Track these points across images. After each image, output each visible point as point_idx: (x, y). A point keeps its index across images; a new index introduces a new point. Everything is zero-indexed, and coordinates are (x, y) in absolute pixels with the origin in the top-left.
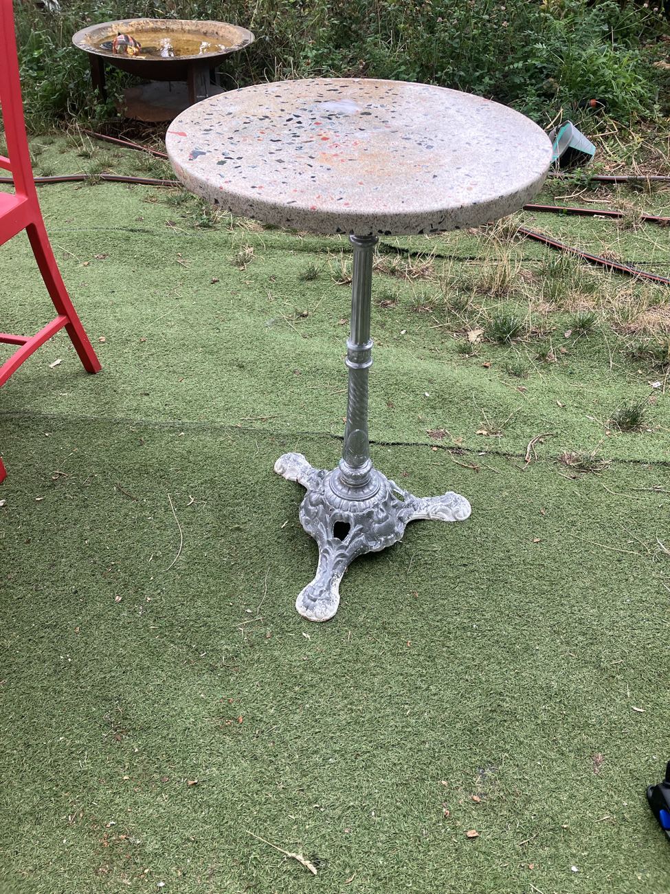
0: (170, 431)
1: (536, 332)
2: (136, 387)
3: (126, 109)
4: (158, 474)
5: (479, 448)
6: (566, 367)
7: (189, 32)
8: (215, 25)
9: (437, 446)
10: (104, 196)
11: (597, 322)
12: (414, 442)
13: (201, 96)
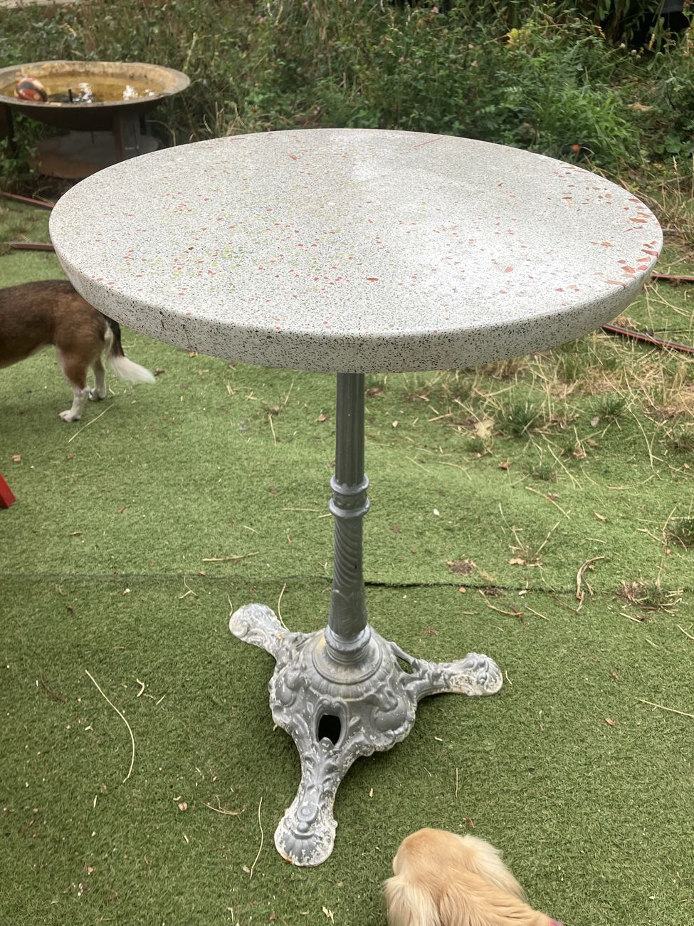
0: (110, 589)
1: (556, 421)
2: (62, 525)
3: (40, 164)
4: (96, 657)
5: (517, 585)
6: (599, 463)
7: (113, 75)
8: (143, 68)
9: (464, 586)
10: (16, 268)
11: (628, 407)
12: (434, 582)
13: (130, 148)
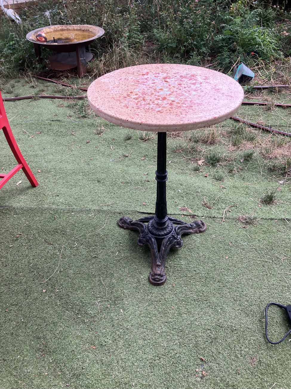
0: (67, 212)
1: (228, 160)
2: (53, 193)
3: (50, 66)
4: (62, 233)
5: (202, 215)
6: (241, 175)
8: (88, 27)
9: (184, 215)
10: (41, 105)
11: (255, 155)
12: (173, 213)
13: (82, 59)
